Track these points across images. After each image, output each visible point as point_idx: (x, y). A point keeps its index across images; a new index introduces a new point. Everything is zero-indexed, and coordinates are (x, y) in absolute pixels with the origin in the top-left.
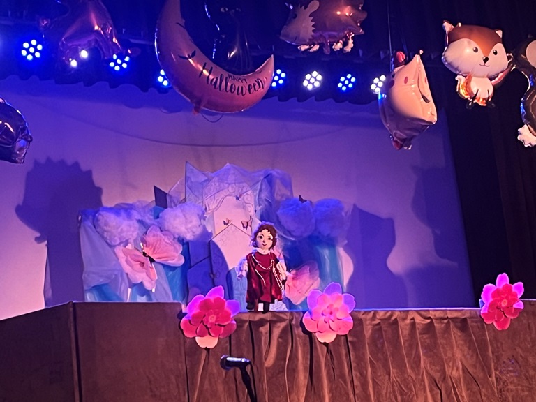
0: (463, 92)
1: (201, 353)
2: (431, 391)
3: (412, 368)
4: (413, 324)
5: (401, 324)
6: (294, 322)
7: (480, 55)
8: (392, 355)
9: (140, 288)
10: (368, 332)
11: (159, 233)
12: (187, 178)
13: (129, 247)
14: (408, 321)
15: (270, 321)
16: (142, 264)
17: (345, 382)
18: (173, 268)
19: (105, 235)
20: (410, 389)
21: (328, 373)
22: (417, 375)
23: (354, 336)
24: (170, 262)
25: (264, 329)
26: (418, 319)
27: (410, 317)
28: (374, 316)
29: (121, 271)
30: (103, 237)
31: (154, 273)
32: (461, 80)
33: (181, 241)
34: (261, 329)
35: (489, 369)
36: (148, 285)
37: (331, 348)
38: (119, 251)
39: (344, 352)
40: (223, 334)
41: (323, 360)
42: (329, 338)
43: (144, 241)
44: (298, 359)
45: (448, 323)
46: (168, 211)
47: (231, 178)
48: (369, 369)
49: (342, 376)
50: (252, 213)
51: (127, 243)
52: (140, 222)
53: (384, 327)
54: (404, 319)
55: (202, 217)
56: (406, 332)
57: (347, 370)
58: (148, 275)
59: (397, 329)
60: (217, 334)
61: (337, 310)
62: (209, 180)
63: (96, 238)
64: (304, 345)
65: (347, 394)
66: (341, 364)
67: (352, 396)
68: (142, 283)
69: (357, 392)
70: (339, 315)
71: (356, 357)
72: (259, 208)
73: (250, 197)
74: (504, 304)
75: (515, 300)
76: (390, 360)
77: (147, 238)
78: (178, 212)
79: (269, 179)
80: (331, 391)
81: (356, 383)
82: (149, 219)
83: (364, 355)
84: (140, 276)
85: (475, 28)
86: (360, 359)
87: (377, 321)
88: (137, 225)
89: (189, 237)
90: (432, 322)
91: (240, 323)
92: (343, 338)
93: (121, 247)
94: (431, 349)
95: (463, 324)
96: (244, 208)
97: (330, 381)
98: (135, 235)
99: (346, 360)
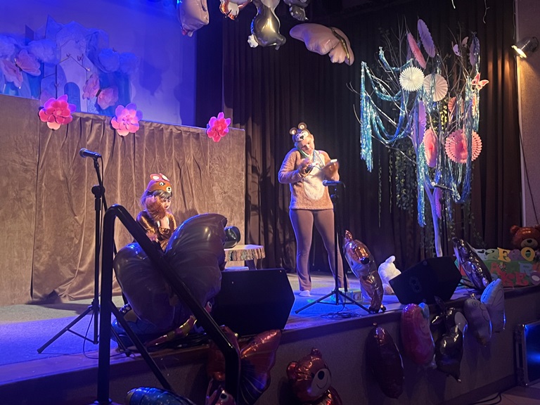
0: (223, 9)
1: (49, 132)
2: (176, 169)
3: (167, 156)
4: (171, 132)
5: (165, 131)
6: (106, 122)
8: (158, 147)
9: (12, 85)
10: (146, 133)
11: (27, 54)
12: (48, 25)
13: (8, 59)
14: (169, 130)
15: (92, 119)
16: (15, 71)
17: (131, 159)
18: (34, 77)
20: (165, 167)
21: (121, 153)
22: (169, 160)
23: (139, 134)
24: (32, 73)
25: (89, 123)
26: (174, 130)
27: (170, 128)
28: (151, 125)
29: (2, 73)
31: (21, 78)
32: (223, 2)
33: (40, 61)
34: (87, 123)
35: (207, 161)
36: (17, 84)
37: (125, 139)
39: (132, 142)
40: (64, 122)
41: (119, 146)
42: (125, 134)
43: (17, 58)
44: (106, 143)
45: (190, 135)
46: (34, 42)
47: (74, 30)
48: (144, 154)
49: (130, 156)
50: (84, 52)
51: (6, 56)
52: (16, 45)
53: (156, 132)
54: (167, 129)
56: (167, 136)
57: (132, 153)
58: (17, 78)
59: (163, 134)
60: (61, 122)
61: (131, 118)
62: (61, 29)
64: (110, 136)
65: (131, 166)
66: (129, 149)
67: (133, 167)
68: (13, 83)
69: (136, 165)
70: (133, 122)
71: (138, 146)
72: (88, 50)
73: (84, 43)
74: (220, 128)
75: (225, 127)
76: (157, 150)
77: (19, 56)
78: (40, 44)
79: (96, 35)
80: (122, 162)
81: (136, 160)
82: (21, 44)
83: (143, 145)
84: (12, 78)
86: (140, 147)
87: (152, 128)
88: (14, 47)
89: (45, 60)
90: (181, 133)
91: (75, 118)
92: (132, 135)
94: (179, 147)
95: (197, 136)
96: (80, 48)
97: (122, 157)
98: (12, 54)
99: (132, 147)
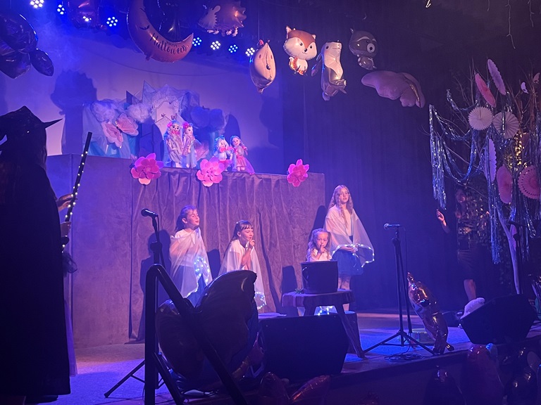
0: (292, 66)
1: (141, 187)
2: (256, 215)
3: (250, 203)
4: (253, 181)
5: (247, 180)
6: (192, 175)
7: (303, 47)
8: (240, 195)
9: (114, 146)
10: (230, 182)
11: (126, 117)
12: (144, 90)
13: (109, 123)
14: (251, 179)
15: (180, 173)
16: (116, 133)
17: (215, 207)
18: (132, 137)
19: (97, 115)
20: (248, 213)
21: (207, 202)
22: (251, 207)
23: (222, 184)
24: (131, 133)
28: (234, 175)
29: (104, 136)
30: (95, 116)
31: (122, 138)
32: (292, 59)
33: (138, 123)
36: (117, 144)
37: (210, 189)
38: (104, 124)
39: (216, 192)
40: (155, 177)
41: (205, 196)
42: (209, 184)
43: (117, 121)
44: (192, 194)
46: (132, 106)
47: (168, 92)
48: (228, 202)
49: (214, 205)
50: (177, 112)
51: (108, 121)
52: (117, 110)
53: (238, 181)
54: (249, 178)
55: (150, 111)
56: (249, 184)
57: (217, 201)
58: (118, 139)
59: (245, 182)
60: (150, 178)
61: (215, 170)
62: (156, 92)
63: (91, 116)
64: (196, 187)
65: (216, 213)
66: (214, 197)
67: (218, 215)
68: (114, 143)
69: (221, 212)
70: (216, 173)
71: (222, 195)
72: (181, 110)
73: (177, 104)
74: (299, 174)
75: (304, 173)
76: (239, 197)
77: (119, 119)
78: (137, 107)
79: (188, 95)
80: (207, 210)
81: (221, 208)
82: (122, 109)
83: (226, 194)
84: (114, 139)
85: (302, 32)
86: (224, 196)
87: (235, 178)
88: (114, 111)
89: (142, 121)
90: (262, 181)
91: (163, 173)
92: (216, 185)
93: (105, 123)
95: (277, 182)
96: (173, 109)
97: (207, 206)
98: (113, 117)
99: (216, 196)
